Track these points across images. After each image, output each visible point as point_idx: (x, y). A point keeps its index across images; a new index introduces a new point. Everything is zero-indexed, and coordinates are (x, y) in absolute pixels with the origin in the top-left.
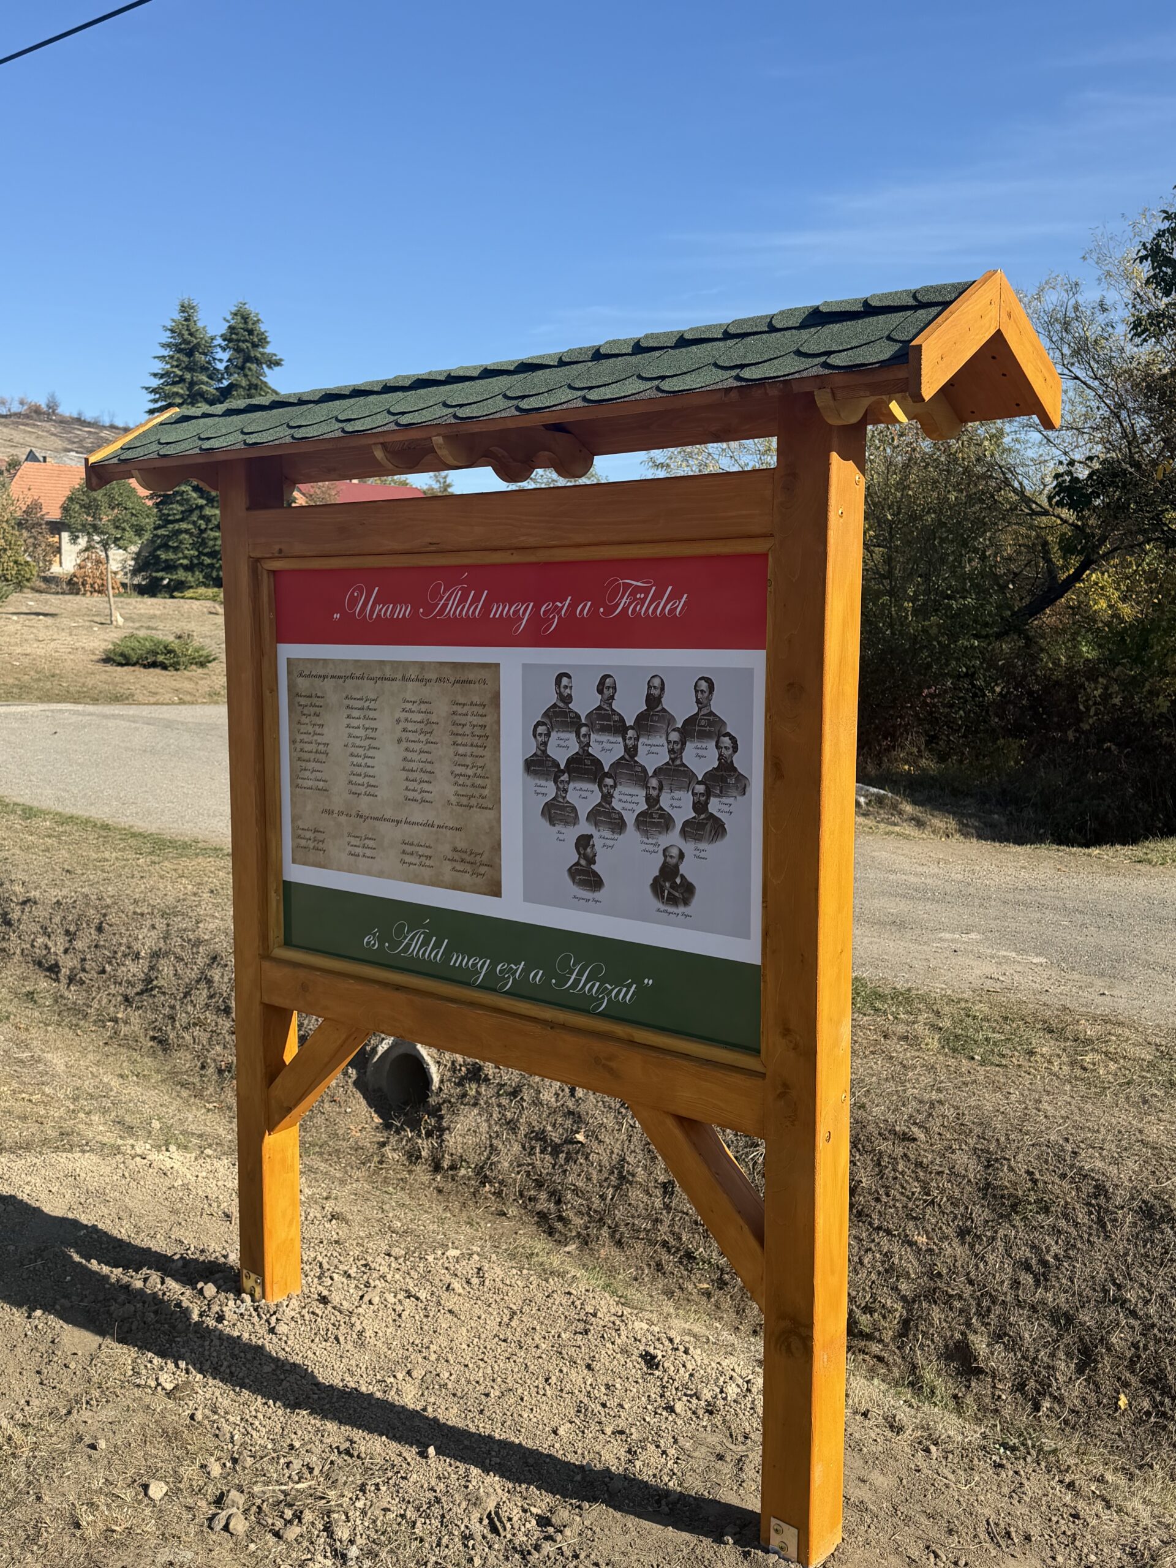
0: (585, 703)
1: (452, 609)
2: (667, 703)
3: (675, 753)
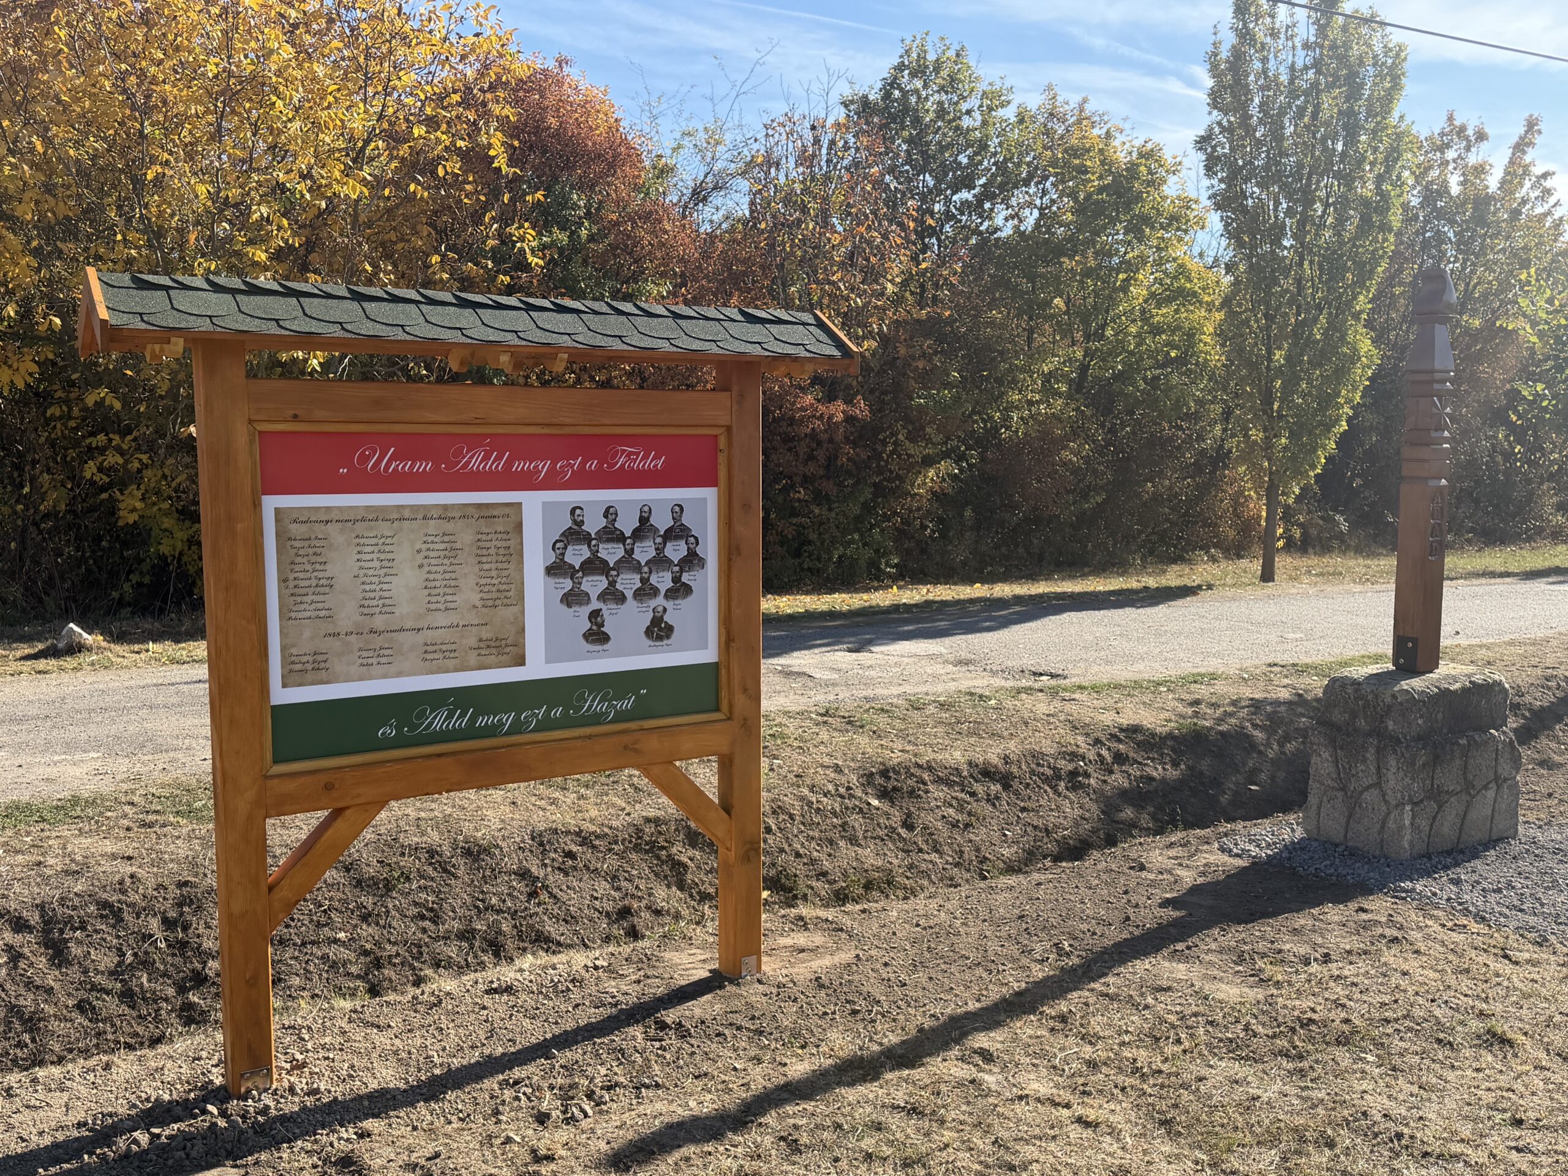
1: (475, 465)
2: (652, 521)
3: (659, 550)
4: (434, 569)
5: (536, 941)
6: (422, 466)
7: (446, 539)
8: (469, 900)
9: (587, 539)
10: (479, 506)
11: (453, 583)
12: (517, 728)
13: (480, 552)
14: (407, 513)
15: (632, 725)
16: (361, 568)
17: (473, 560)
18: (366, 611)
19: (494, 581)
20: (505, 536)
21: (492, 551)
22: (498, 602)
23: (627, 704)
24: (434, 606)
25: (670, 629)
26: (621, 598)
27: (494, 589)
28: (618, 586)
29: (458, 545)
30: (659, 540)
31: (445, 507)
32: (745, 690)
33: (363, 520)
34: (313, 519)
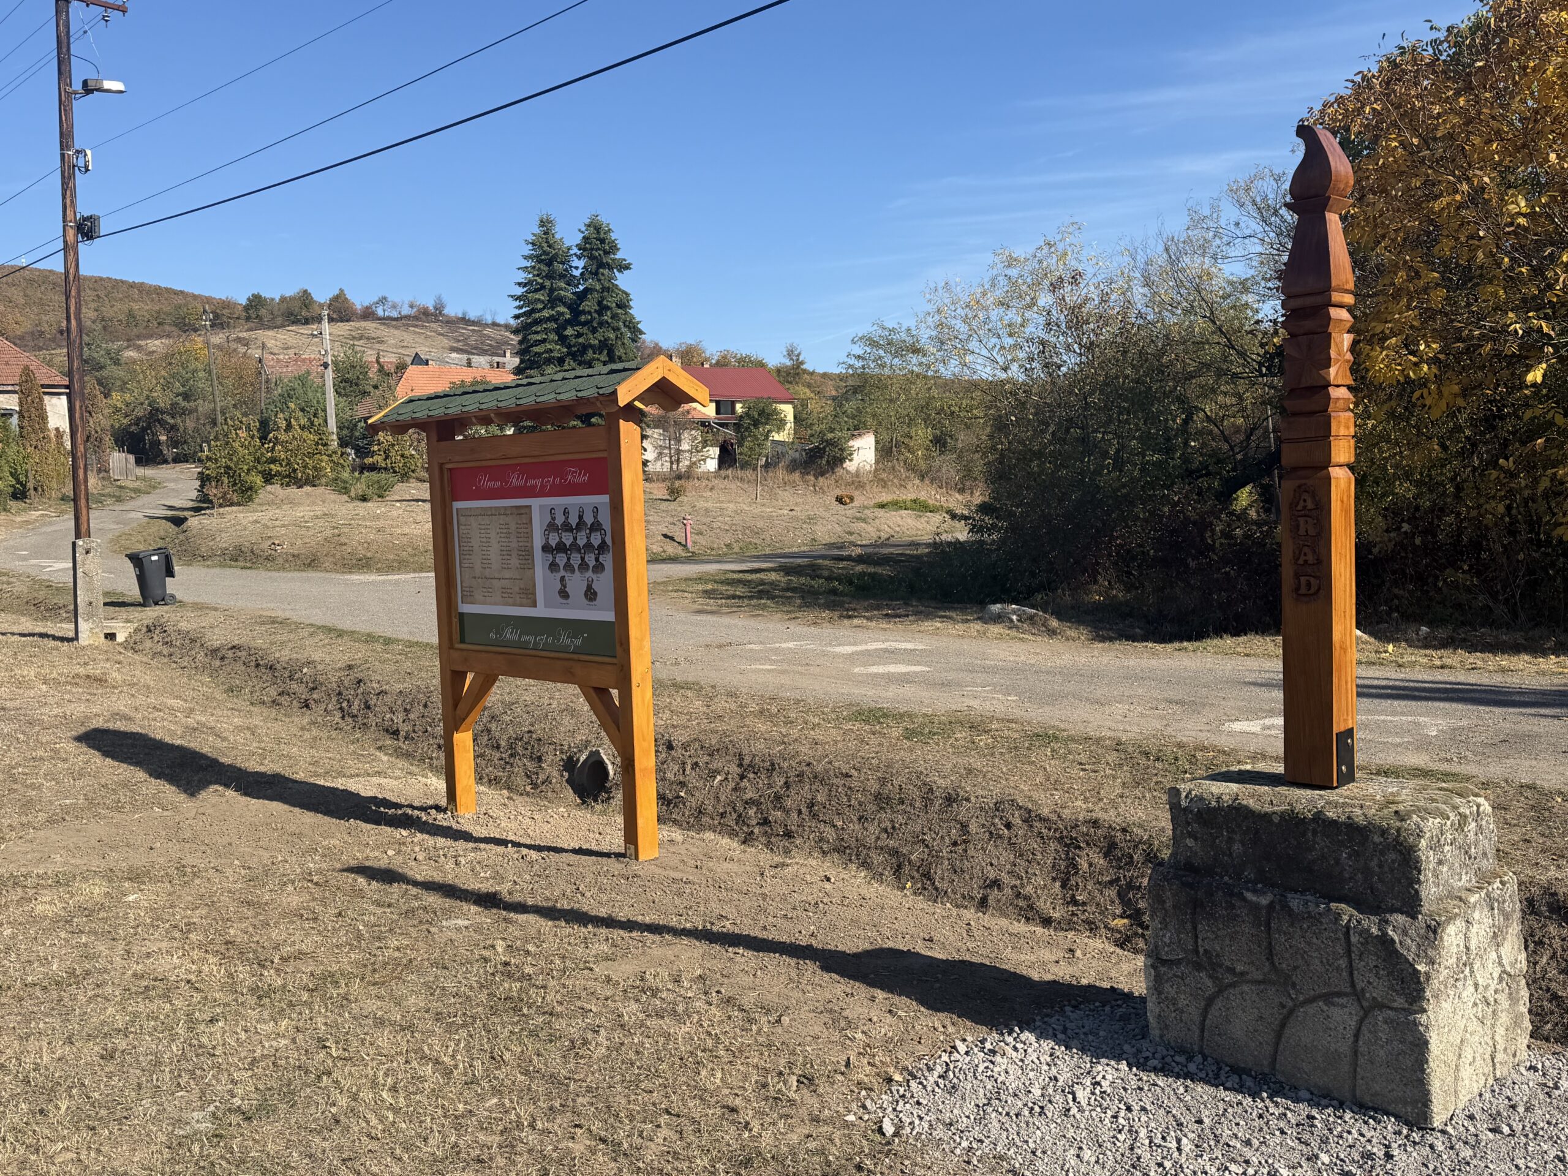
0: (560, 520)
1: (515, 483)
2: (585, 518)
3: (588, 538)
4: (503, 544)
9: (556, 529)
10: (517, 507)
11: (509, 553)
12: (536, 646)
13: (518, 535)
14: (493, 512)
16: (481, 542)
17: (516, 540)
18: (483, 566)
19: (524, 553)
20: (526, 526)
21: (523, 535)
22: (526, 566)
23: (579, 642)
24: (504, 566)
25: (595, 594)
26: (573, 570)
27: (524, 558)
28: (571, 561)
29: (510, 531)
30: (588, 531)
31: (505, 508)
33: (481, 515)
34: (467, 514)
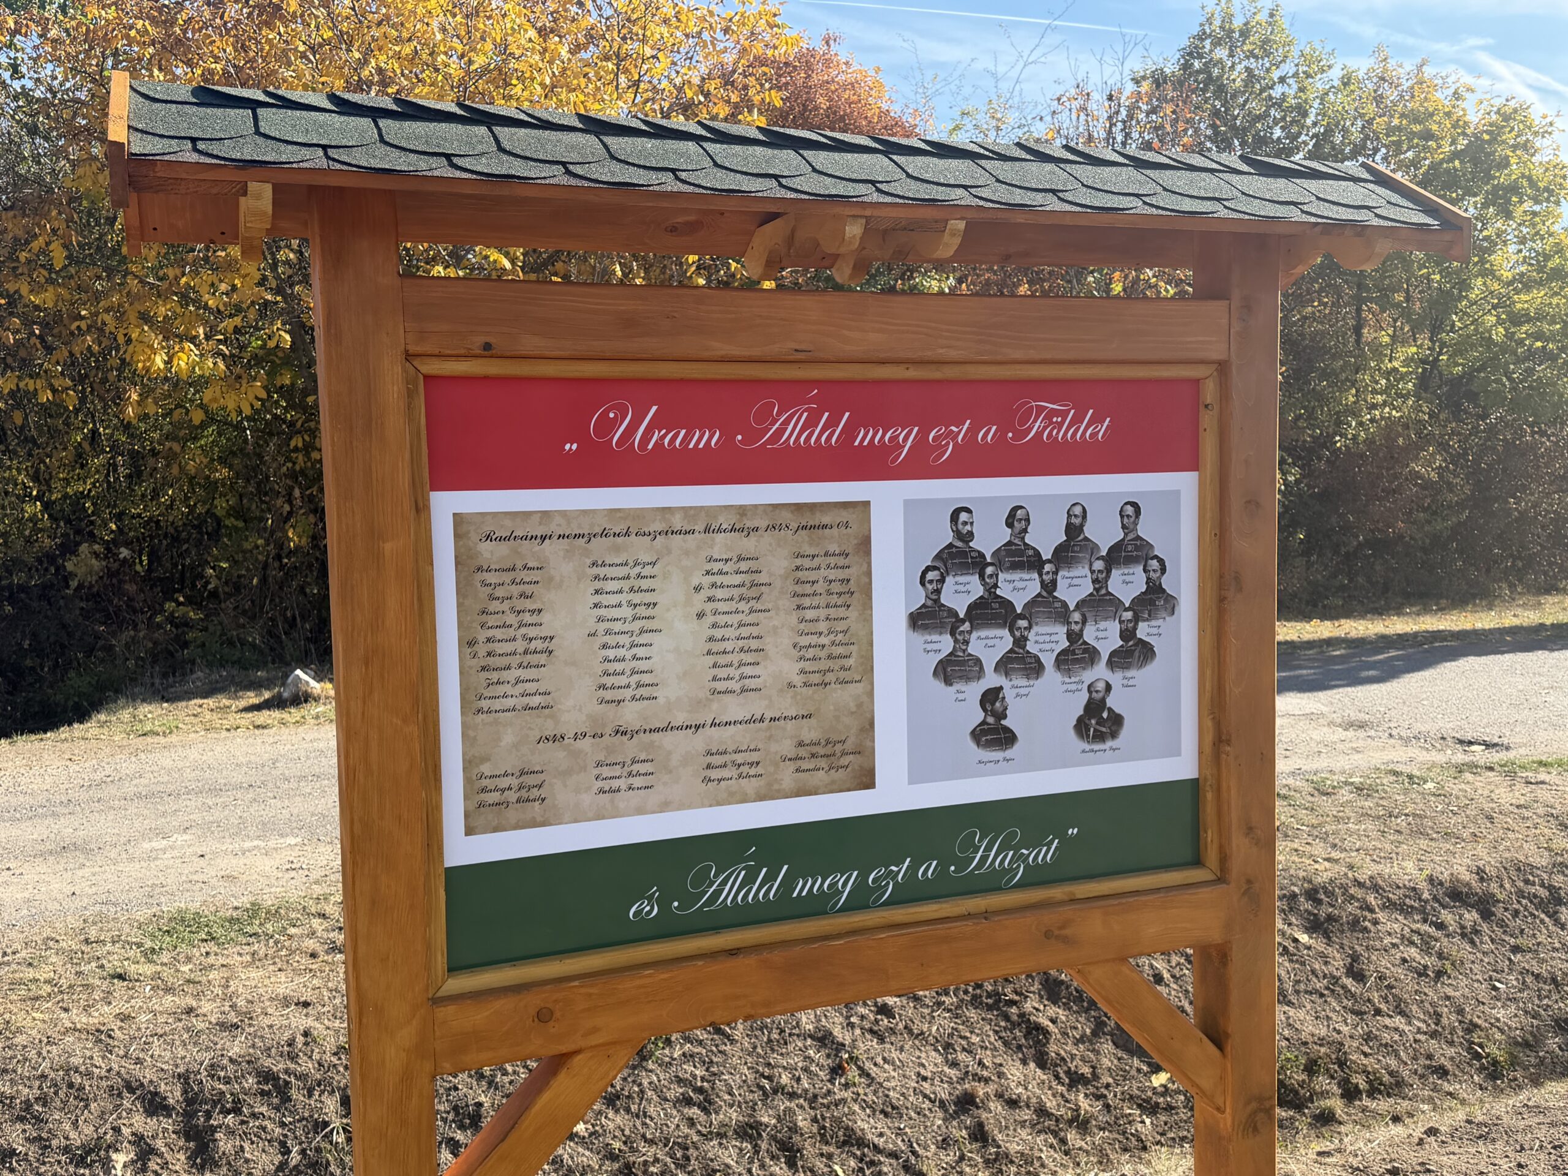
4: (722, 619)
5: (845, 1143)
6: (706, 439)
7: (744, 566)
8: (751, 1077)
9: (976, 563)
10: (798, 508)
11: (754, 644)
12: (861, 900)
13: (799, 589)
14: (678, 523)
15: (1057, 892)
16: (600, 619)
17: (787, 603)
18: (608, 695)
19: (824, 640)
20: (841, 561)
21: (820, 587)
22: (830, 677)
23: (1046, 854)
24: (721, 686)
25: (1117, 721)
26: (1034, 668)
27: (823, 654)
28: (1031, 647)
29: (763, 578)
30: (1099, 565)
31: (742, 511)
32: (1250, 830)
33: (604, 534)
34: (519, 533)
